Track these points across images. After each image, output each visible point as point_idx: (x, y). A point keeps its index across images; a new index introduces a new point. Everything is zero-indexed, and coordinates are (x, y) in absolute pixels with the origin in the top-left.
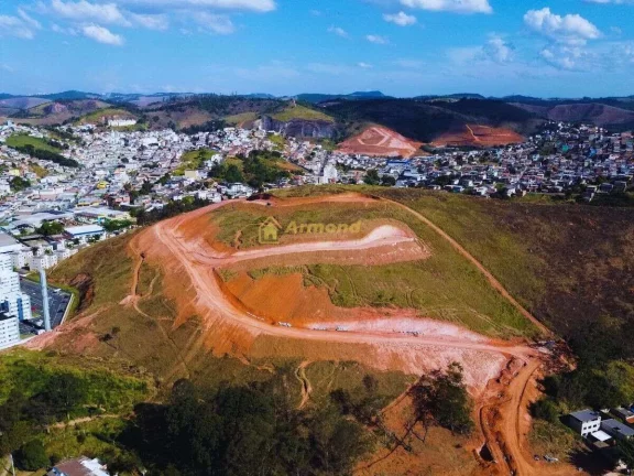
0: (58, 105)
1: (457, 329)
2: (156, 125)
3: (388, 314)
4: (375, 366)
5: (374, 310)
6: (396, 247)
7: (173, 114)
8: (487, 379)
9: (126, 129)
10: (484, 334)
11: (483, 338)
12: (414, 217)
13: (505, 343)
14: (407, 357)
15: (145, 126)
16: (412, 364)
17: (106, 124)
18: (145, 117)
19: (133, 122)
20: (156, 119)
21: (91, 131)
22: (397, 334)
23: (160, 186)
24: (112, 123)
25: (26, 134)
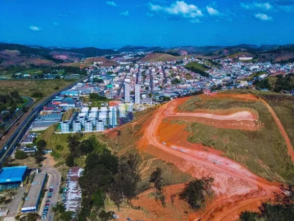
0: (226, 50)
1: (240, 167)
2: (263, 60)
3: (206, 150)
4: (181, 169)
5: (202, 147)
6: (240, 122)
7: (274, 55)
8: (236, 193)
9: (247, 62)
10: (256, 174)
11: (255, 176)
12: (267, 109)
13: (269, 182)
14: (198, 170)
15: (256, 60)
16: (198, 173)
17: (238, 59)
18: (258, 56)
19: (251, 58)
20: (263, 57)
21: (229, 62)
22: (206, 160)
23: (225, 87)
24: (241, 59)
25: (196, 62)
